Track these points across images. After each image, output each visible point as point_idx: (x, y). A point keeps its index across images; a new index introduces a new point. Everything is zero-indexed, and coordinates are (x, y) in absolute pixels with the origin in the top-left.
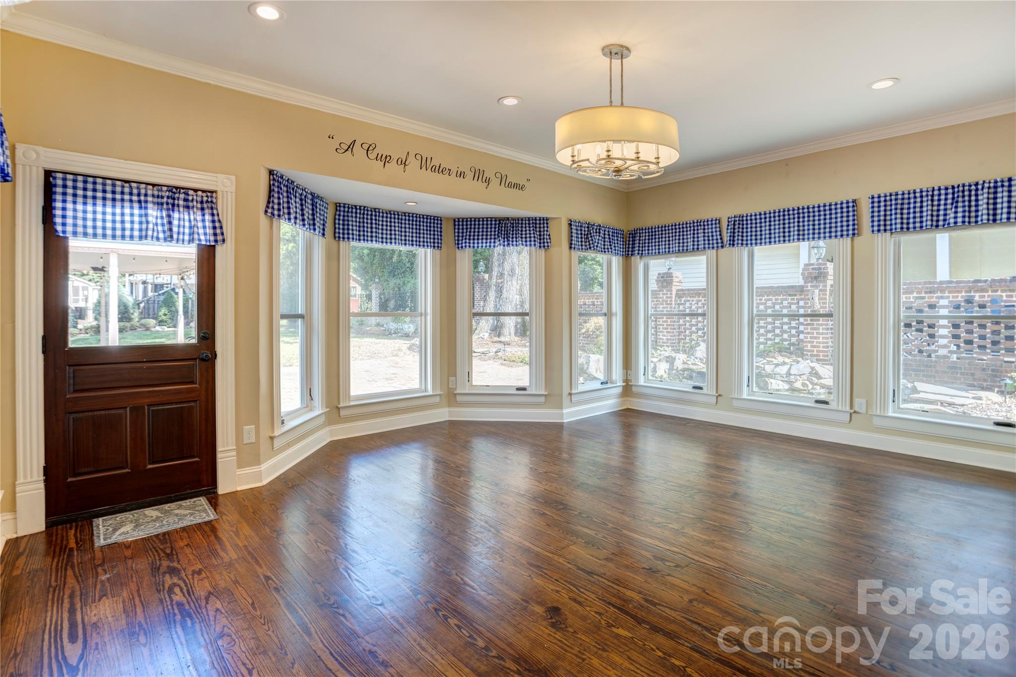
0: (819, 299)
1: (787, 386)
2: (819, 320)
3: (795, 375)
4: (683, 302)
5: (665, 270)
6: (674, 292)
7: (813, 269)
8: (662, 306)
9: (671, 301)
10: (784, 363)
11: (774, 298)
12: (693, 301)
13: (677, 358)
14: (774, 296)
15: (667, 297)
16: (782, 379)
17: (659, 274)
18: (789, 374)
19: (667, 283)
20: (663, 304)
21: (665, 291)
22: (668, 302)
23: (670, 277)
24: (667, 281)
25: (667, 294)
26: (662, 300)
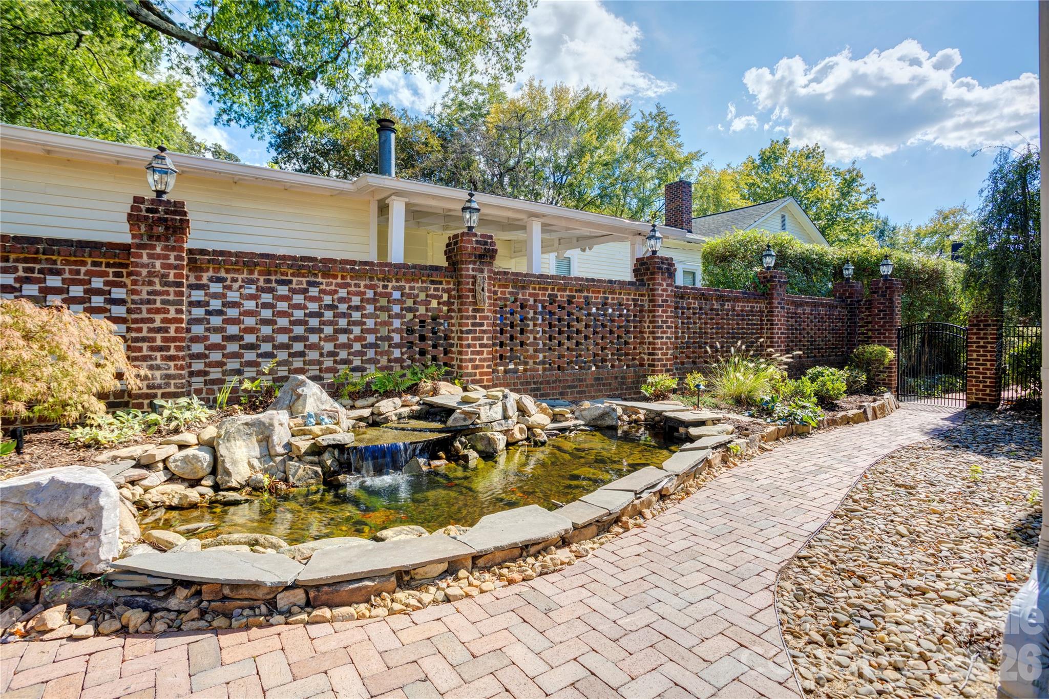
0: (488, 291)
4: (205, 281)
5: (152, 193)
6: (185, 256)
8: (146, 289)
9: (181, 276)
11: (407, 286)
12: (234, 280)
13: (276, 424)
14: (408, 281)
15: (163, 266)
17: (137, 200)
19: (167, 229)
20: (151, 283)
21: (158, 250)
22: (171, 278)
23: (175, 213)
24: (170, 223)
25: (167, 257)
26: (148, 272)
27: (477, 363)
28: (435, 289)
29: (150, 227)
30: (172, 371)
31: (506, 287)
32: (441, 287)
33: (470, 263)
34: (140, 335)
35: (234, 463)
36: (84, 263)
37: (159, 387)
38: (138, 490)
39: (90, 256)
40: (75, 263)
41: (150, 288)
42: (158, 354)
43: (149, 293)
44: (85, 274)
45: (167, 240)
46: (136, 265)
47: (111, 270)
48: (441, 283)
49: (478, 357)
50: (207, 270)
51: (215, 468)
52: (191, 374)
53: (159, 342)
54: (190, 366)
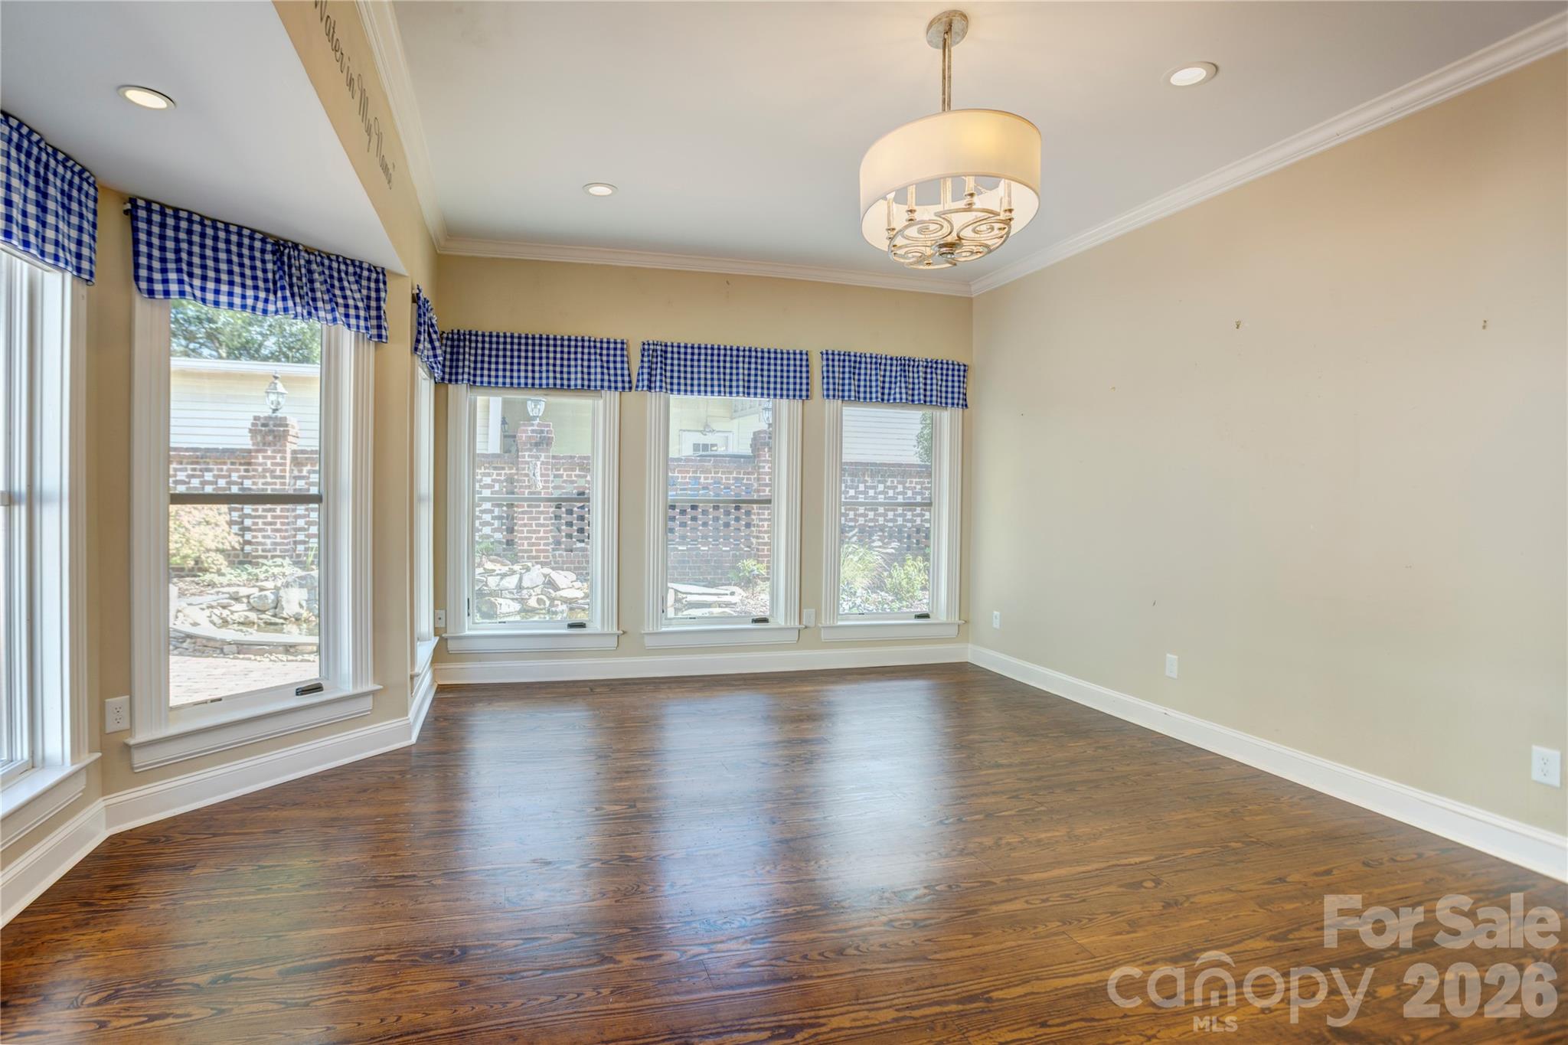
0: (542, 475)
1: (517, 607)
2: (539, 506)
3: (528, 588)
4: (305, 473)
5: (267, 412)
6: (289, 456)
7: (533, 431)
8: (261, 481)
9: (284, 471)
10: (513, 572)
15: (273, 464)
16: (512, 596)
17: (256, 418)
18: (520, 587)
19: (275, 437)
20: (264, 477)
21: (269, 453)
22: (278, 473)
23: (280, 425)
24: (276, 433)
25: (274, 458)
26: (263, 469)
27: (533, 540)
28: (498, 475)
29: (264, 437)
30: (278, 540)
31: (573, 470)
32: (503, 472)
33: (526, 450)
34: (257, 514)
35: (288, 602)
36: (225, 463)
37: (269, 551)
38: (225, 613)
39: (229, 458)
40: (221, 463)
41: (263, 480)
42: (269, 528)
43: (263, 484)
44: (227, 471)
45: (275, 445)
46: (255, 464)
47: (242, 468)
48: (503, 469)
49: (534, 536)
50: (306, 465)
51: (277, 604)
52: (295, 543)
53: (269, 519)
54: (295, 536)
